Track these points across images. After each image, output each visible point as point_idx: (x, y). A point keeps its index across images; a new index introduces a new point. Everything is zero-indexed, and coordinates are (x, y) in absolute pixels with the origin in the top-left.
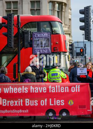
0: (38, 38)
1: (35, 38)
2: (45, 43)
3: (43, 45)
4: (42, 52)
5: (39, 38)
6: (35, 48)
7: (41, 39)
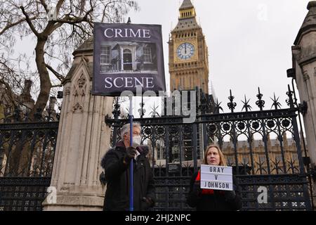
0: (114, 39)
1: (106, 39)
2: (143, 56)
3: (134, 64)
4: (129, 84)
5: (119, 39)
6: (104, 72)
7: (127, 43)
